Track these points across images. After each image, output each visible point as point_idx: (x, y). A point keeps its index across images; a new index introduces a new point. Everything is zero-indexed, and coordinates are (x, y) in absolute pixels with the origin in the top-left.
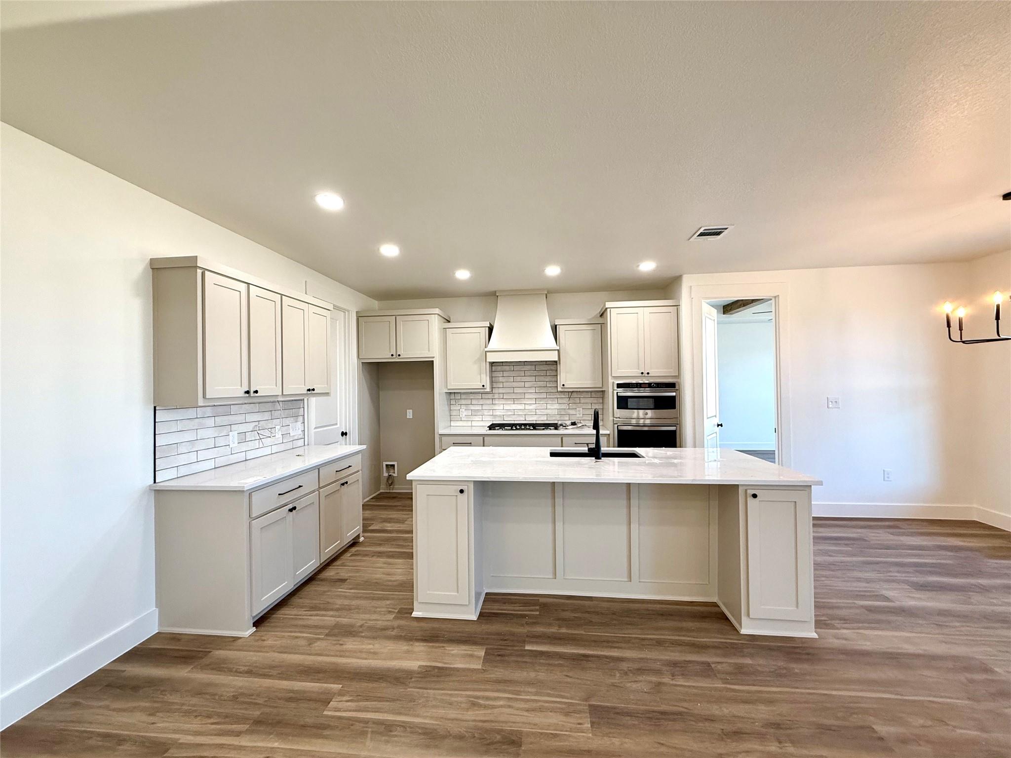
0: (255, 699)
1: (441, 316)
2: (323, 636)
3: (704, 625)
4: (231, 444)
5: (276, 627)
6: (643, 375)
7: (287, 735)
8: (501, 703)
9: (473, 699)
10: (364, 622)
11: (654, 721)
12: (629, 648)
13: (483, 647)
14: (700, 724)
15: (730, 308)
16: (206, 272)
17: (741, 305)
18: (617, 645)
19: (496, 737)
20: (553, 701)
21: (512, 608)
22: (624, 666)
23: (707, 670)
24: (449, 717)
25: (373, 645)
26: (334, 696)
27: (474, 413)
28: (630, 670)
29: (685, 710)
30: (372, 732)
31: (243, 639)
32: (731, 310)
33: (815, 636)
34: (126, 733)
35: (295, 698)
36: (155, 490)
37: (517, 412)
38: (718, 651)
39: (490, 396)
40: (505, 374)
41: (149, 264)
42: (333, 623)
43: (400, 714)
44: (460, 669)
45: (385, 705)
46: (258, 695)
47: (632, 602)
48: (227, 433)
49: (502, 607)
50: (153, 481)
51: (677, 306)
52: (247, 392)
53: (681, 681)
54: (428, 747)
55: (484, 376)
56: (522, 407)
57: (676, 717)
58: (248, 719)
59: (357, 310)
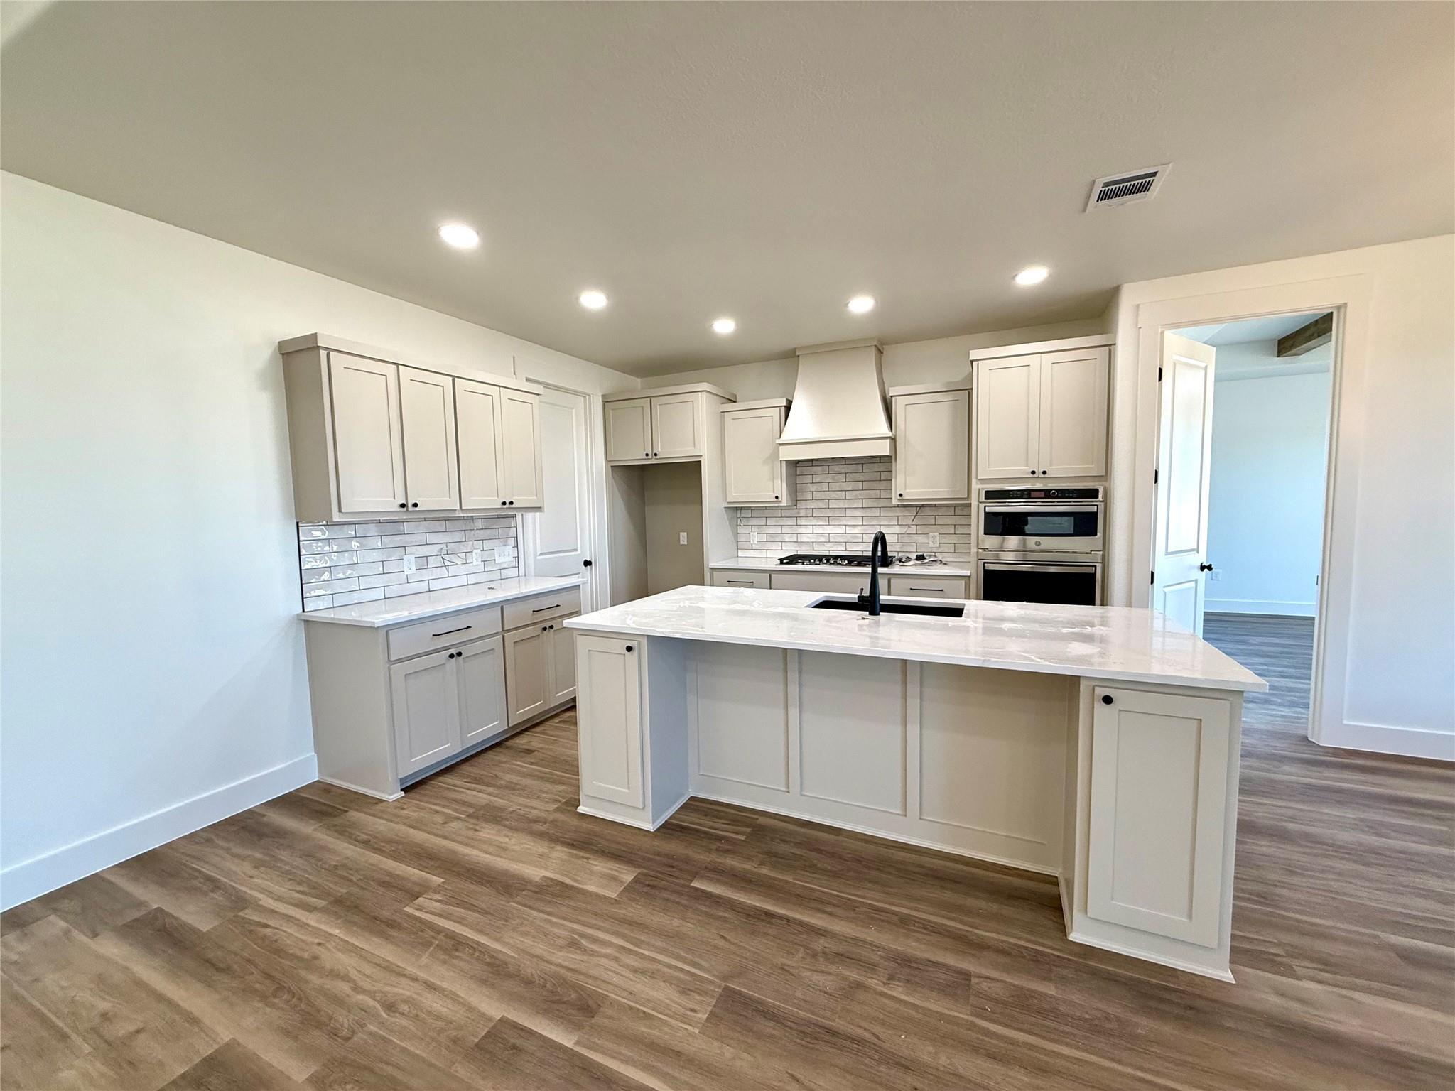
0: (350, 874)
1: (713, 394)
2: (463, 816)
3: (1007, 911)
4: (406, 569)
5: (424, 795)
6: (1035, 475)
7: (355, 924)
8: (609, 951)
9: (576, 936)
10: (519, 807)
11: (809, 1040)
12: (848, 919)
13: (633, 869)
14: (883, 1069)
15: (1291, 342)
16: (331, 353)
17: (1313, 335)
18: (830, 909)
19: (570, 995)
20: (677, 967)
21: (712, 824)
22: (820, 944)
23: (959, 985)
24: (533, 952)
25: (510, 839)
26: (426, 891)
27: (771, 538)
28: (824, 953)
29: (873, 1039)
30: (437, 945)
31: (385, 803)
32: (1293, 346)
33: (1228, 977)
34: (225, 880)
35: (390, 883)
36: (304, 620)
37: (834, 538)
38: (1001, 959)
39: (794, 513)
40: (817, 479)
41: (277, 348)
42: (484, 802)
43: (481, 932)
44: (588, 891)
45: (472, 916)
46: (357, 871)
47: (901, 848)
48: (399, 556)
49: (701, 821)
50: (302, 610)
51: (1110, 345)
52: (403, 506)
53: (898, 991)
54: (483, 982)
55: (778, 482)
56: (841, 530)
57: (848, 1044)
58: (329, 894)
59: (603, 394)
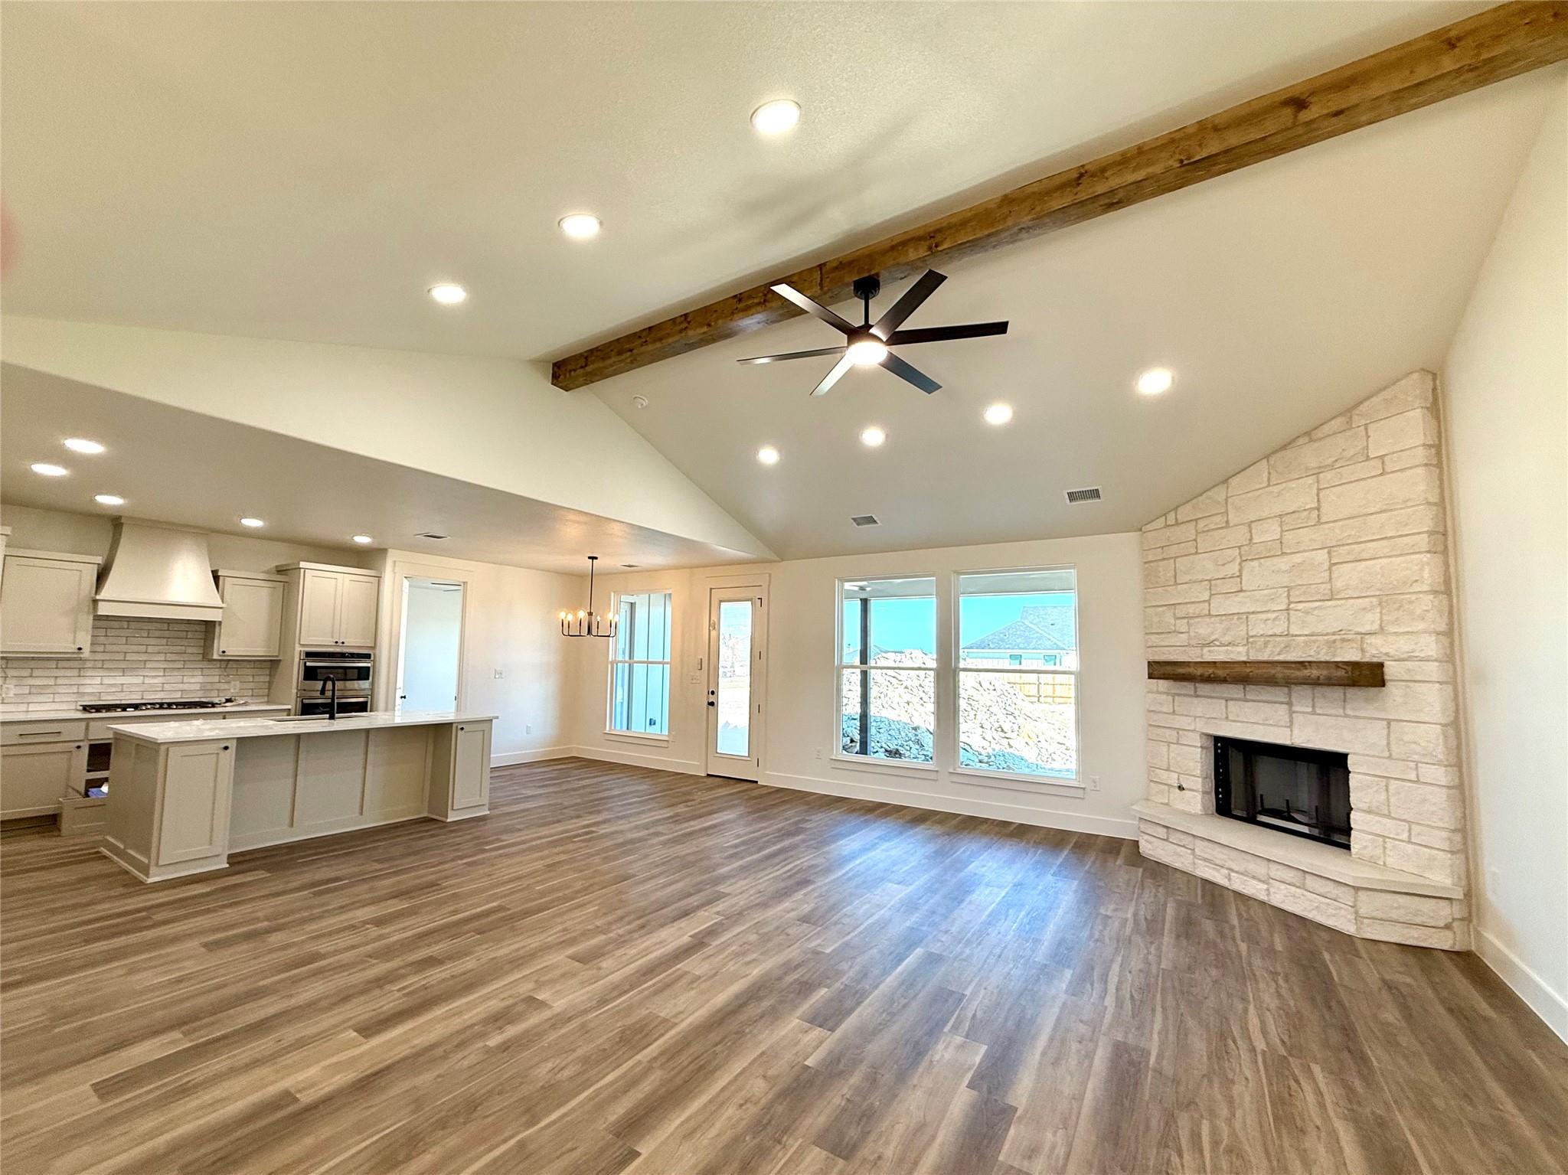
6: (337, 644)
27: (39, 690)
39: (86, 664)
51: (379, 578)
55: (82, 634)
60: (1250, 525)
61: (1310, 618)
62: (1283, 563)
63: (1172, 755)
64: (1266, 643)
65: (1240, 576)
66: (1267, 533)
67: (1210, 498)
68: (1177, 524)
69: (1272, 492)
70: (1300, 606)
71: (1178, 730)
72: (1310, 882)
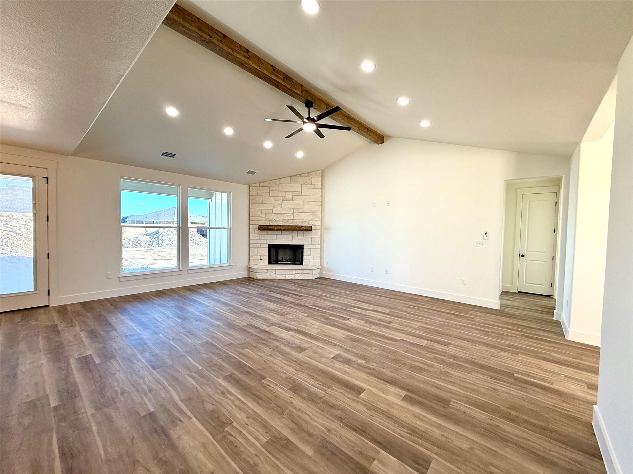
60: (285, 192)
61: (298, 216)
62: (293, 203)
63: (259, 251)
64: (288, 221)
65: (282, 204)
66: (290, 195)
67: (274, 182)
68: (263, 186)
69: (291, 186)
70: (296, 213)
71: (261, 244)
72: (305, 272)
